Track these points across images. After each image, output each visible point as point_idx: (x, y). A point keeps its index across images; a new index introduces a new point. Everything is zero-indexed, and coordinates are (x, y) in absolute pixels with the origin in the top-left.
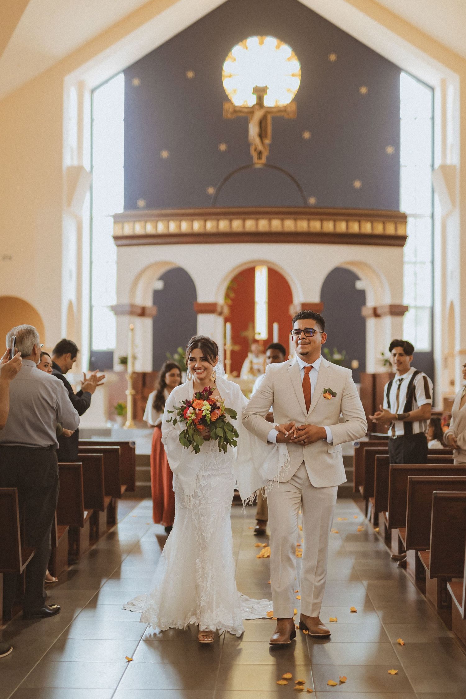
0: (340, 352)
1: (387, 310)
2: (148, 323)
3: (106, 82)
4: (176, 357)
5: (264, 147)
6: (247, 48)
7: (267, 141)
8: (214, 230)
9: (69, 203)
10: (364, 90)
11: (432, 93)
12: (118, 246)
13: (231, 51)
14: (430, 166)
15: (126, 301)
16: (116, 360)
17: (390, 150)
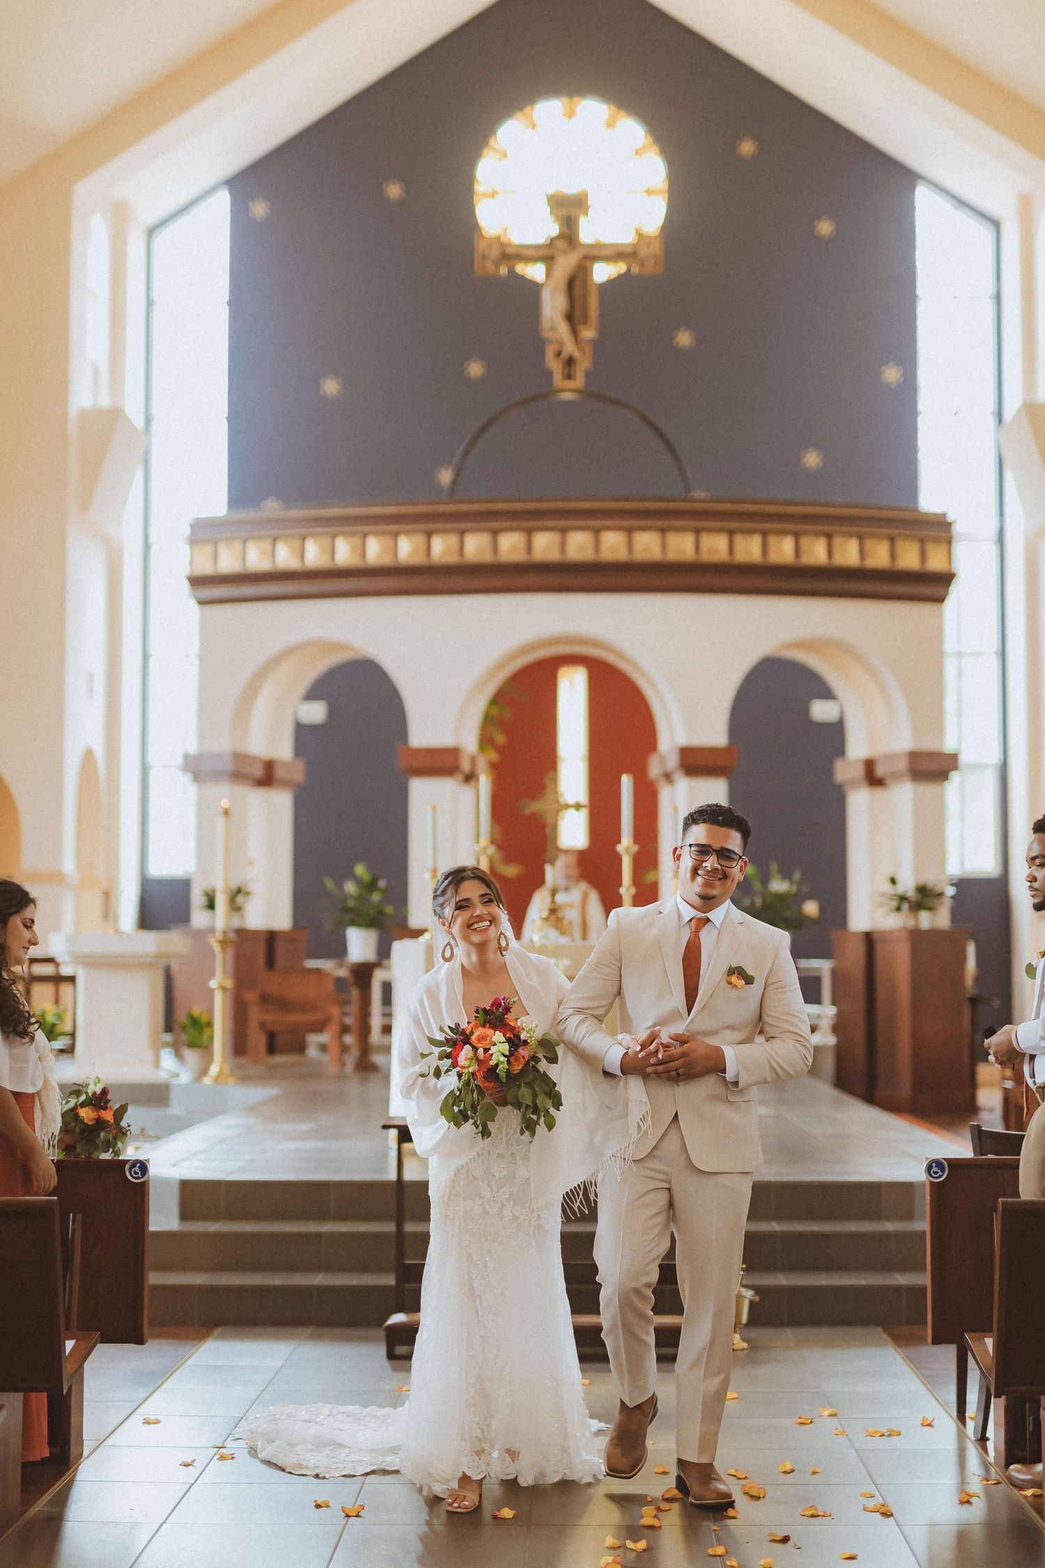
0: (786, 874)
1: (903, 765)
2: (281, 803)
3: (185, 209)
4: (350, 888)
5: (581, 350)
6: (534, 126)
7: (588, 334)
8: (452, 559)
9: (85, 504)
10: (825, 228)
11: (995, 234)
12: (202, 602)
13: (495, 133)
14: (992, 413)
15: (223, 744)
16: (197, 899)
17: (892, 375)
